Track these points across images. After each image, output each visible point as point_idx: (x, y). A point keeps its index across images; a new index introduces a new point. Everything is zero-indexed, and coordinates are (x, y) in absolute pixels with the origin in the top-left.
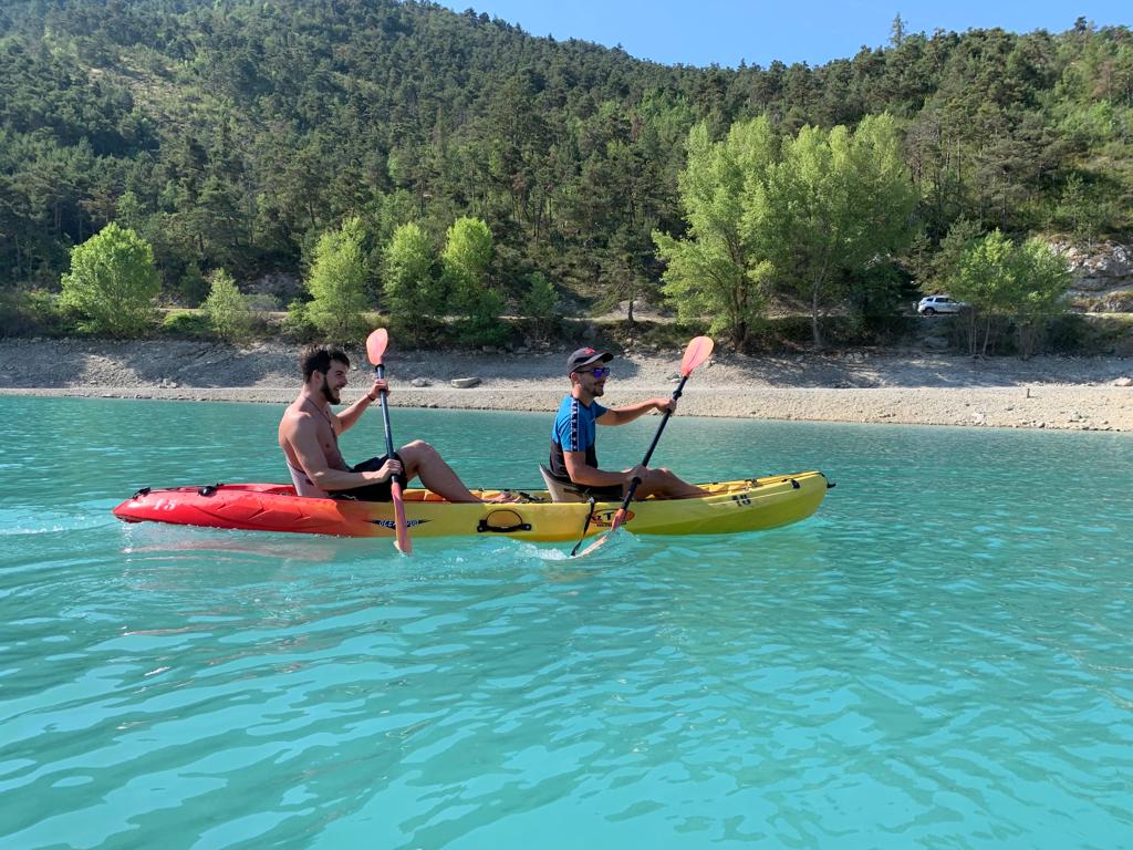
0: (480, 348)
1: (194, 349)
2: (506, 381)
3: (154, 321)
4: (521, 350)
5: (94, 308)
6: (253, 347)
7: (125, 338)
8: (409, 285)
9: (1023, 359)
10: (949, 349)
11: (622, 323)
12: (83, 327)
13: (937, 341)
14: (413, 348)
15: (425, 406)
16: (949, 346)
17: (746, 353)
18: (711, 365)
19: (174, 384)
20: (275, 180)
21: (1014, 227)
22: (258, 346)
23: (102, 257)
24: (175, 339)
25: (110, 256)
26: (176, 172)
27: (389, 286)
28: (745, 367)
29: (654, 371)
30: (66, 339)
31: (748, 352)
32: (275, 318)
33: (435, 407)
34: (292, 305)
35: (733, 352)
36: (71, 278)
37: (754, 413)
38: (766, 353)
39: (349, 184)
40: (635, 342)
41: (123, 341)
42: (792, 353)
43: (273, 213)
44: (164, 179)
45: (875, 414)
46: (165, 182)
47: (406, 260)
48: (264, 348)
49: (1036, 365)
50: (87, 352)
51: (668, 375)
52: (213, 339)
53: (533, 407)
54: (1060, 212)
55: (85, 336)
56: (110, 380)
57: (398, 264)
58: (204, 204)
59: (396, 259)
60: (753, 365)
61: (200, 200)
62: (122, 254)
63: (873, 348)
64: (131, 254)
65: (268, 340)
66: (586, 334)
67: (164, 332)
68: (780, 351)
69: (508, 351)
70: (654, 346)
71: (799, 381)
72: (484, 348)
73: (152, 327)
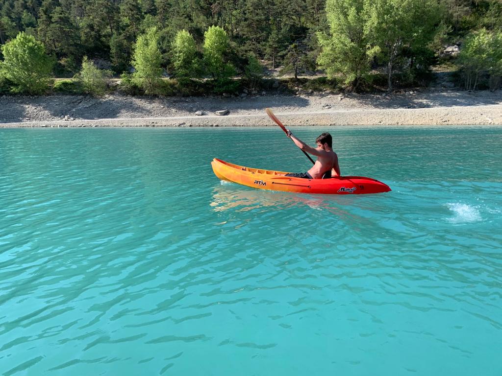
0: (221, 94)
1: (75, 100)
2: (243, 111)
3: (49, 85)
4: (243, 95)
5: (19, 79)
6: (106, 98)
7: (36, 95)
8: (187, 62)
9: (491, 91)
10: (455, 88)
11: (292, 79)
12: (14, 89)
13: (449, 84)
14: (188, 96)
15: (212, 126)
16: (455, 86)
17: (357, 93)
18: (342, 99)
19: (72, 119)
20: (91, 9)
21: (461, 28)
22: (109, 97)
23: (20, 51)
24: (63, 94)
25: (25, 51)
26: (27, 6)
27: (177, 64)
28: (359, 100)
29: (315, 103)
30: (4, 96)
31: (358, 92)
32: (113, 82)
33: (217, 126)
34: (123, 75)
35: (351, 92)
36: (5, 62)
37: (380, 122)
38: (367, 92)
39: (132, 11)
40: (300, 89)
41: (35, 96)
42: (380, 92)
43: (91, 27)
44: (21, 9)
45: (439, 121)
46: (22, 11)
47: (185, 49)
48: (111, 98)
49: (499, 94)
50: (18, 103)
51: (323, 105)
52: (84, 94)
53: (267, 124)
54: (486, 20)
55: (14, 94)
56: (36, 117)
57: (180, 52)
58: (56, 22)
59: (179, 49)
60: (362, 98)
61: (53, 20)
62: (31, 49)
63: (418, 88)
64: (36, 49)
65: (112, 94)
66: (274, 85)
67: (56, 91)
68: (374, 91)
69: (236, 96)
70: (310, 90)
71: (389, 106)
72: (224, 94)
73: (49, 88)
